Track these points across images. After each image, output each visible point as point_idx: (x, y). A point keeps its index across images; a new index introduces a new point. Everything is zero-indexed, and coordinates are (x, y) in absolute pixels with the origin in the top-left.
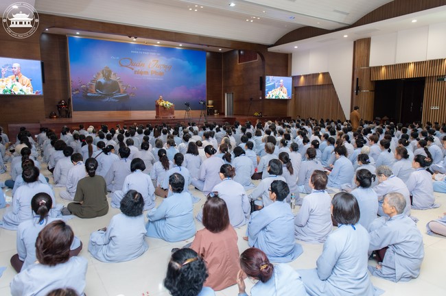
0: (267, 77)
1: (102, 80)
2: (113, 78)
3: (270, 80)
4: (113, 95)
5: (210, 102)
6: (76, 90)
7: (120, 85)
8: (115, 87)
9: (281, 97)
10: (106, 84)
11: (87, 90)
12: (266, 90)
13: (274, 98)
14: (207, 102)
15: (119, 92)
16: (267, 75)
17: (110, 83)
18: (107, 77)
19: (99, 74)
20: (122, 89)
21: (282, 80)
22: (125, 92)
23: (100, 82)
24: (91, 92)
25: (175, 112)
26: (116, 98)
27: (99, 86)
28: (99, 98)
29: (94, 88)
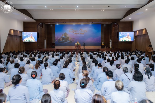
0: (120, 33)
1: (64, 37)
2: (67, 36)
3: (121, 34)
4: (67, 41)
5: (103, 43)
6: (56, 40)
7: (69, 38)
8: (68, 38)
9: (127, 41)
10: (65, 38)
11: (59, 40)
12: (119, 38)
13: (123, 41)
14: (102, 43)
15: (69, 40)
16: (120, 32)
17: (66, 37)
18: (65, 36)
19: (63, 35)
20: (70, 39)
21: (128, 33)
22: (71, 40)
23: (63, 37)
24: (61, 40)
25: (81, 47)
26: (68, 42)
27: (63, 38)
28: (63, 42)
29: (61, 39)
